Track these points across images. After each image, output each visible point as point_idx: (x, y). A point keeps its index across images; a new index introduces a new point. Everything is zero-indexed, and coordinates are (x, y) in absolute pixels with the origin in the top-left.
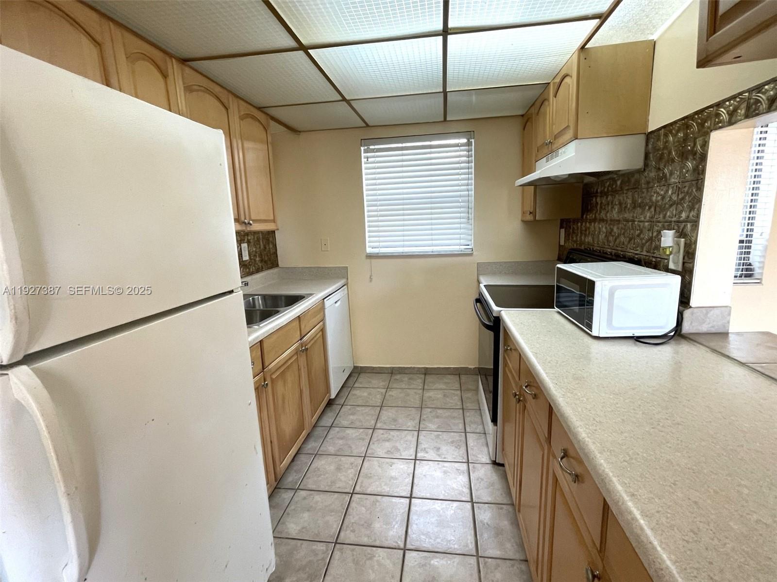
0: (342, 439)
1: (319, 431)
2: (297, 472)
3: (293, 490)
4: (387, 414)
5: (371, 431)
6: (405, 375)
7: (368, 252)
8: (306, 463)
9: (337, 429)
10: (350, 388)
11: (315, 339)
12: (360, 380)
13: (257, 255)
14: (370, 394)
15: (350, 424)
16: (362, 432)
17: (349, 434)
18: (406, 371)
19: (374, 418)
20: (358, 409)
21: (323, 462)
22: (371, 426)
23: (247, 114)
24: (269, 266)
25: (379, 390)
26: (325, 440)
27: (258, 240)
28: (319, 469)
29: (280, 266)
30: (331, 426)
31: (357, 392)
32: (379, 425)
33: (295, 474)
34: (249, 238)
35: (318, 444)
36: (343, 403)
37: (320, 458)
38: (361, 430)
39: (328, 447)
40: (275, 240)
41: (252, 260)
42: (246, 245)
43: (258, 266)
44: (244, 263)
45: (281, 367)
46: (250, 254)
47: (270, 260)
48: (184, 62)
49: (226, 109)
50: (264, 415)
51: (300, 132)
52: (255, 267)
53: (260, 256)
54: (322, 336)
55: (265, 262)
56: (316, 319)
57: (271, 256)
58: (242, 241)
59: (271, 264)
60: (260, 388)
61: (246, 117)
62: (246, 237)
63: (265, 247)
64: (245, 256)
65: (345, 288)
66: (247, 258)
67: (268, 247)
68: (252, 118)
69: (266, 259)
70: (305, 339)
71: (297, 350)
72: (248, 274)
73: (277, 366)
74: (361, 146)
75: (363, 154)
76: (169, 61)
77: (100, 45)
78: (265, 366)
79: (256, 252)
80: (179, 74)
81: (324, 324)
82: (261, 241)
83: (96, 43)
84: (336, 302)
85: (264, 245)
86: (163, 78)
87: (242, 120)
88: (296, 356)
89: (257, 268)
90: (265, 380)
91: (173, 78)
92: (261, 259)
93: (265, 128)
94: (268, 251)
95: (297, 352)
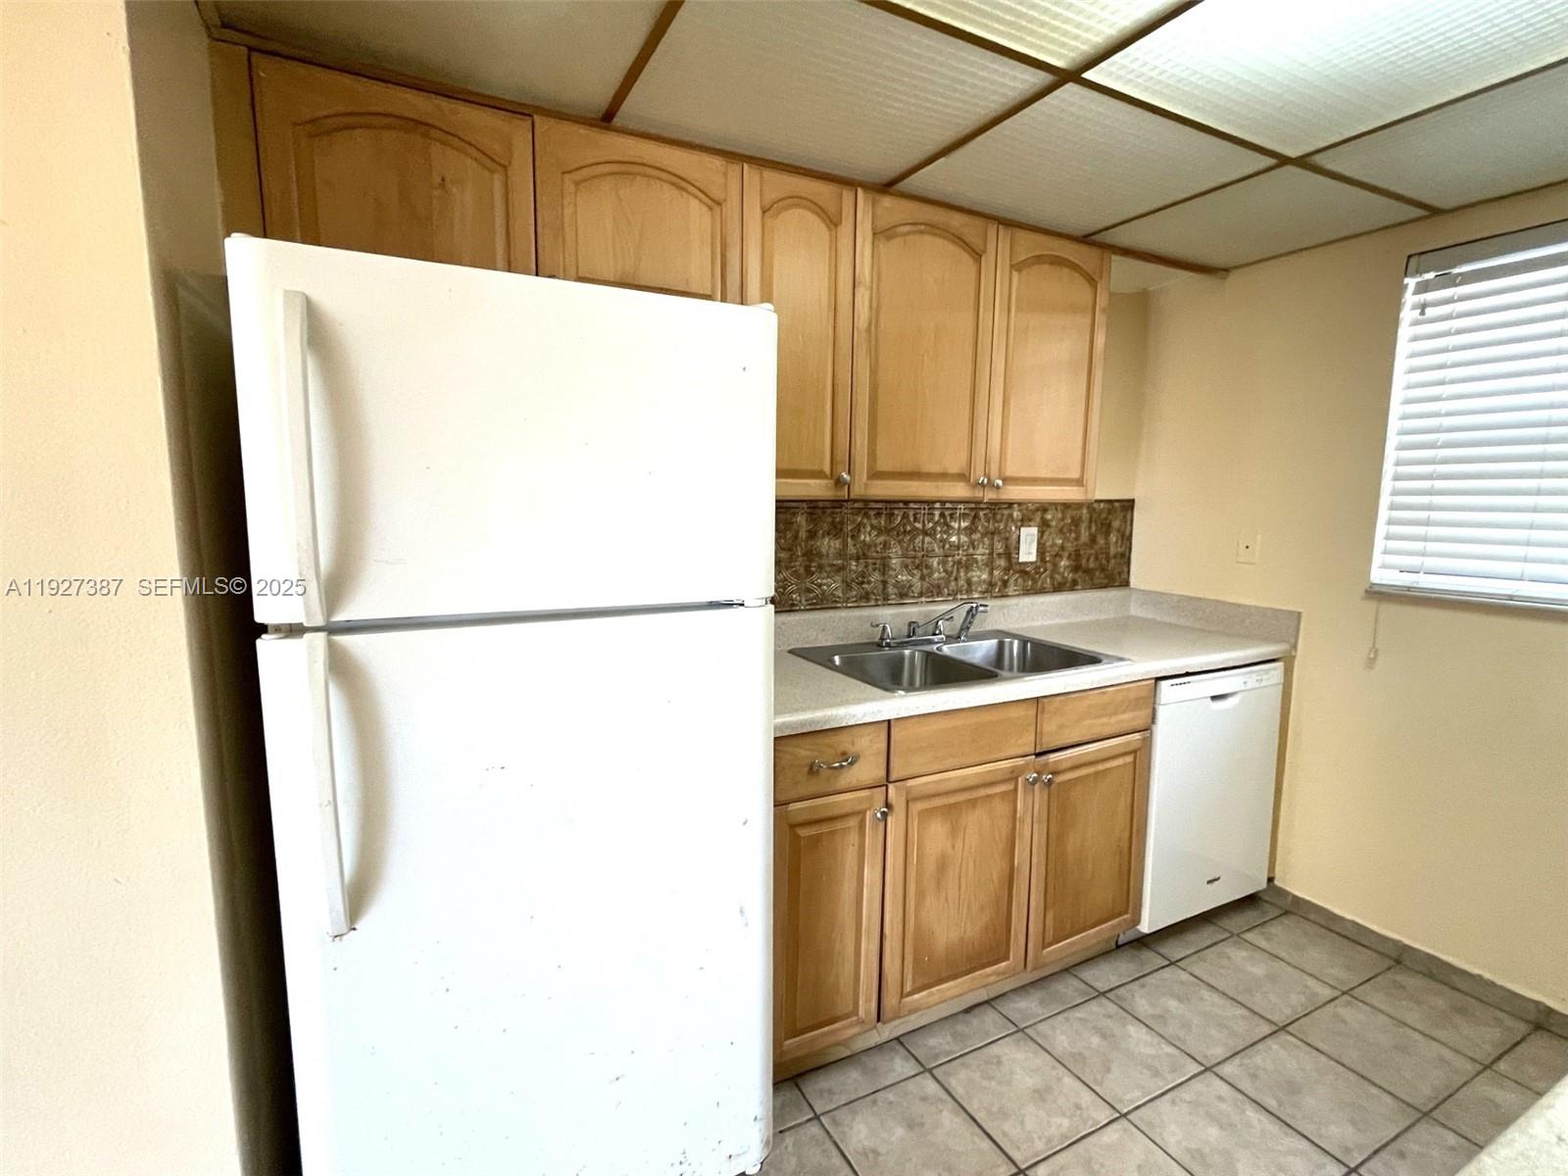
0: (1104, 1036)
1: (1069, 987)
2: (958, 1037)
3: (919, 1066)
4: (1281, 1058)
5: (1196, 1068)
6: (1446, 989)
7: (1375, 581)
8: (987, 1033)
9: (1112, 1008)
10: (1228, 935)
11: (1100, 767)
12: (1275, 929)
13: (1066, 554)
14: (1272, 978)
15: (1153, 1017)
16: (1169, 1055)
17: (1130, 1036)
18: (1456, 979)
19: (1230, 1042)
20: (1206, 994)
21: (1020, 1056)
22: (1206, 1057)
23: (1038, 256)
24: (1096, 581)
25: (1311, 982)
26: (1065, 1015)
27: (1076, 522)
28: (999, 1063)
29: (1132, 585)
30: (1103, 994)
31: (1238, 955)
32: (1227, 1069)
33: (949, 1038)
34: (1049, 517)
35: (1041, 1012)
36: (1179, 957)
37: (1022, 1043)
38: (1170, 1050)
39: (1058, 1032)
40: (1128, 527)
41: (1046, 562)
42: (1034, 531)
43: (1063, 577)
44: (1022, 568)
45: (947, 793)
46: (1041, 551)
47: (1103, 570)
48: (888, 187)
49: (977, 255)
50: (871, 874)
51: (1226, 270)
52: (1052, 578)
53: (1073, 557)
54: (1131, 768)
55: (1088, 571)
56: (1113, 720)
57: (1108, 562)
58: (1025, 521)
59: (1106, 577)
60: (868, 814)
61: (1033, 264)
62: (1039, 513)
63: (1093, 540)
64: (1028, 553)
65: (1275, 669)
66: (1033, 558)
67: (1101, 541)
68: (1051, 263)
69: (1092, 565)
70: (1053, 757)
71: (1015, 775)
72: (1027, 592)
73: (932, 789)
74: (1406, 275)
75: (1410, 298)
76: (847, 195)
77: (719, 204)
78: (893, 777)
79: (1062, 548)
80: (864, 210)
81: (1144, 739)
82: (1083, 526)
83: (715, 203)
84: (1214, 698)
85: (1090, 535)
86: (830, 229)
87: (1019, 271)
88: (1009, 787)
89: (1060, 583)
90: (888, 805)
91: (851, 220)
92: (1074, 564)
93: (1093, 279)
94: (1101, 549)
95: (1016, 779)
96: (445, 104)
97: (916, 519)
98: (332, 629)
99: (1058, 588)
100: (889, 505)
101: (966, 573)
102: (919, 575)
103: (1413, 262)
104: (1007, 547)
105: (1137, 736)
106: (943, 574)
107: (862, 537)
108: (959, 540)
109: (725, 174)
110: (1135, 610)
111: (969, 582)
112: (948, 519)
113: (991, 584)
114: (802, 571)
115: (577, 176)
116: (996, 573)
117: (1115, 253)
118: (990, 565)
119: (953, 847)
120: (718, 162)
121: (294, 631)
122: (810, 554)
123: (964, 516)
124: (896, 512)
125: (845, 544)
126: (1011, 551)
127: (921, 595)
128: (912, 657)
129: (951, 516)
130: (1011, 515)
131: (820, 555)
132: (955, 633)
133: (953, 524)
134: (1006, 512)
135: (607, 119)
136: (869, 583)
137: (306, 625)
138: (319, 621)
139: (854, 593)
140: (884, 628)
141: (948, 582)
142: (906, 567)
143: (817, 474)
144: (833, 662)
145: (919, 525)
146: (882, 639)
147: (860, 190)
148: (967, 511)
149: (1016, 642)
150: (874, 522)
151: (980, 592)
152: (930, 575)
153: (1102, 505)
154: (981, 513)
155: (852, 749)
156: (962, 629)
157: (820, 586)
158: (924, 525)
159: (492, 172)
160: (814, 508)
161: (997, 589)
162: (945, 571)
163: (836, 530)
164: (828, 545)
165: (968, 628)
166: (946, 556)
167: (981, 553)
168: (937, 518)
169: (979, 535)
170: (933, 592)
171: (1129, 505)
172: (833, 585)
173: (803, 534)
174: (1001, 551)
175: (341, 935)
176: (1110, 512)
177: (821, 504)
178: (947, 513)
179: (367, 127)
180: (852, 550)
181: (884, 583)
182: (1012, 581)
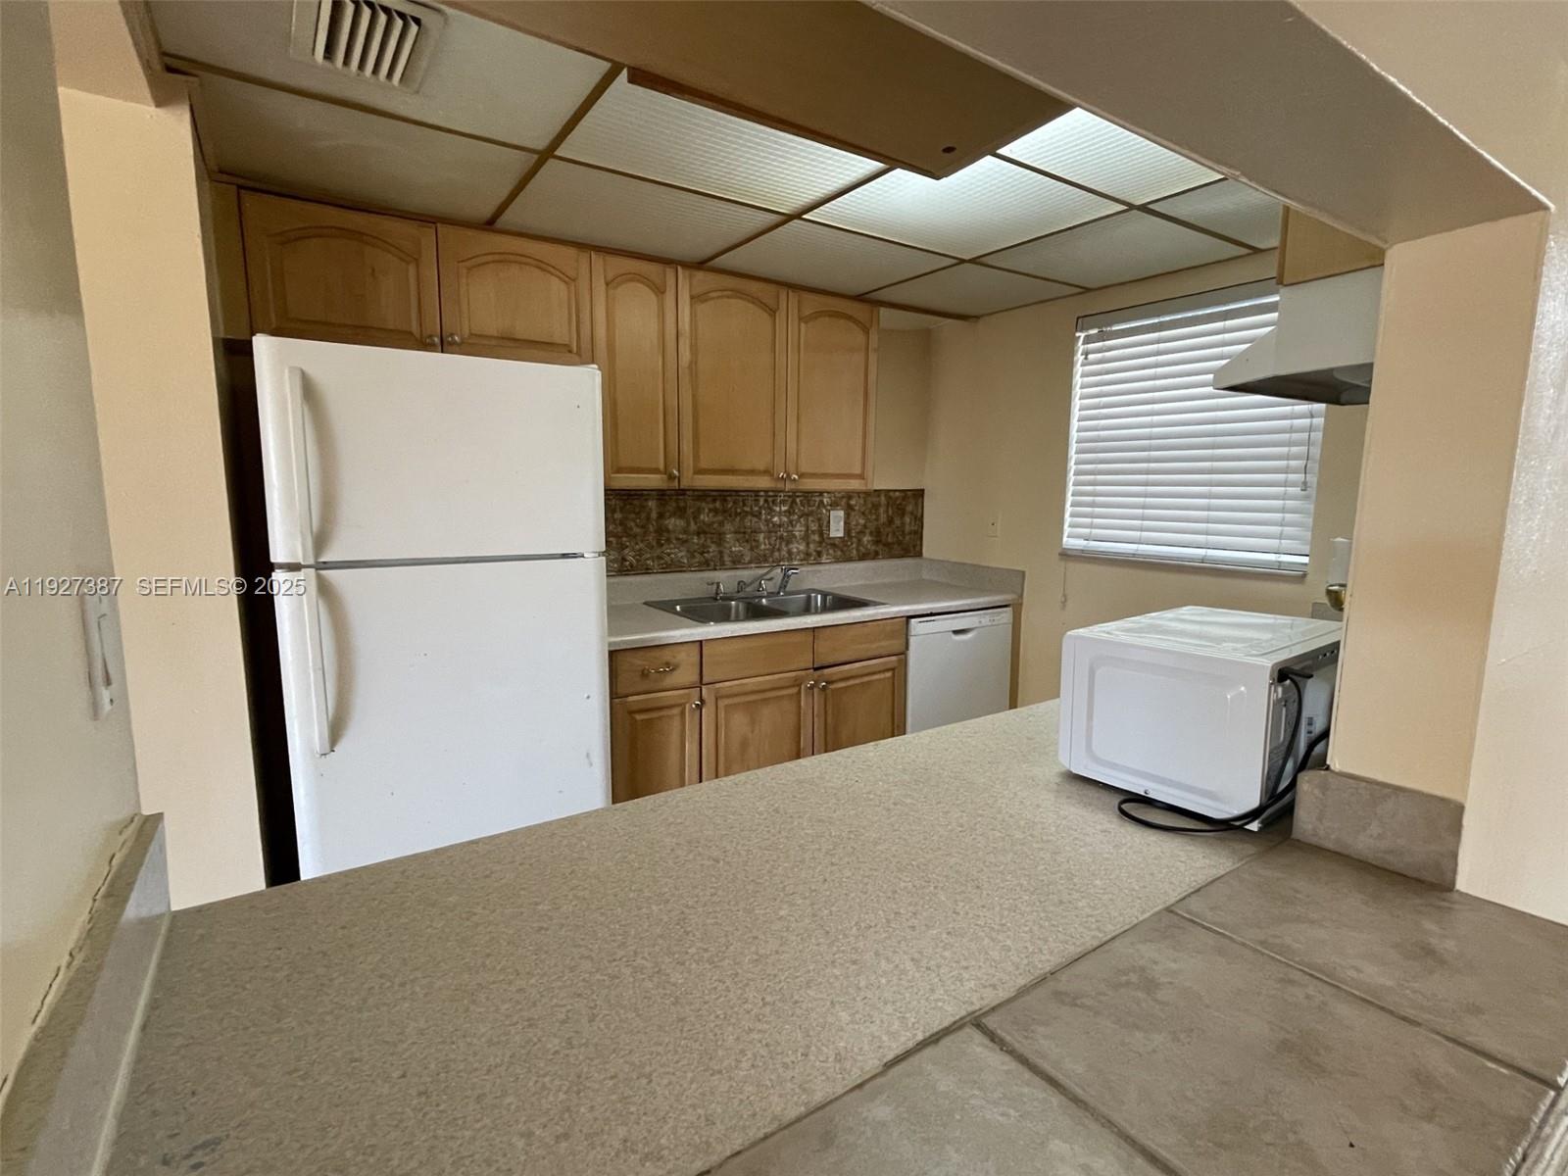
7: (1065, 547)
11: (865, 679)
13: (868, 531)
23: (820, 311)
24: (895, 552)
27: (876, 506)
29: (924, 555)
34: (853, 502)
40: (920, 510)
41: (852, 537)
42: (841, 513)
43: (867, 549)
44: (832, 542)
45: (746, 694)
46: (848, 531)
47: (900, 543)
48: (701, 265)
49: (772, 312)
50: (690, 747)
51: (977, 317)
52: (858, 550)
53: (875, 534)
54: (891, 681)
55: (887, 545)
56: (874, 646)
57: (904, 538)
58: (834, 505)
59: (903, 549)
60: (687, 706)
61: (816, 318)
62: (844, 500)
63: (891, 521)
64: (837, 530)
65: (1006, 612)
66: (841, 534)
67: (898, 522)
68: (830, 316)
69: (890, 540)
70: (826, 671)
71: (798, 682)
72: (837, 561)
73: (736, 690)
74: (1077, 331)
75: (1081, 347)
76: (670, 272)
77: (574, 280)
78: (705, 680)
79: (865, 526)
80: (685, 284)
81: (899, 661)
82: (882, 510)
83: (569, 280)
84: (956, 632)
85: (888, 516)
86: (657, 296)
87: (806, 323)
88: (794, 690)
89: (863, 554)
90: (701, 700)
91: (673, 291)
92: (874, 539)
93: (865, 327)
94: (897, 527)
95: (799, 685)
96: (374, 219)
97: (744, 505)
98: (321, 566)
99: (863, 557)
100: (723, 494)
101: (787, 545)
102: (749, 547)
103: (1082, 322)
104: (820, 526)
105: (894, 658)
106: (768, 546)
107: (702, 517)
108: (780, 520)
109: (577, 261)
110: (926, 576)
111: (790, 552)
112: (771, 504)
113: (808, 554)
114: (654, 543)
115: (468, 264)
116: (812, 546)
117: (882, 306)
118: (806, 538)
119: (752, 732)
120: (572, 252)
121: (293, 567)
122: (661, 531)
123: (783, 502)
124: (729, 498)
125: (688, 524)
126: (823, 526)
127: (750, 562)
128: (737, 607)
129: (773, 502)
130: (822, 502)
131: (668, 531)
132: (776, 590)
133: (775, 508)
134: (818, 499)
135: (490, 224)
136: (708, 552)
137: (303, 563)
138: (311, 561)
139: (697, 560)
140: (718, 587)
141: (773, 552)
142: (738, 540)
143: (656, 471)
144: (676, 609)
145: (747, 509)
146: (717, 594)
147: (679, 268)
148: (786, 498)
149: (819, 596)
150: (711, 506)
151: (799, 560)
152: (757, 547)
153: (897, 494)
154: (798, 500)
155: (673, 661)
156: (780, 587)
157: (669, 555)
158: (751, 508)
159: (408, 263)
160: (663, 495)
161: (813, 558)
162: (770, 544)
163: (680, 512)
164: (673, 523)
165: (785, 586)
166: (770, 532)
167: (799, 530)
168: (762, 502)
169: (796, 517)
170: (760, 560)
171: (919, 494)
172: (681, 554)
173: (654, 515)
174: (814, 528)
175: (325, 754)
176: (904, 499)
177: (668, 493)
178: (770, 499)
179: (320, 236)
180: (693, 527)
181: (721, 552)
182: (824, 553)
